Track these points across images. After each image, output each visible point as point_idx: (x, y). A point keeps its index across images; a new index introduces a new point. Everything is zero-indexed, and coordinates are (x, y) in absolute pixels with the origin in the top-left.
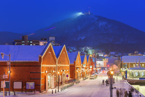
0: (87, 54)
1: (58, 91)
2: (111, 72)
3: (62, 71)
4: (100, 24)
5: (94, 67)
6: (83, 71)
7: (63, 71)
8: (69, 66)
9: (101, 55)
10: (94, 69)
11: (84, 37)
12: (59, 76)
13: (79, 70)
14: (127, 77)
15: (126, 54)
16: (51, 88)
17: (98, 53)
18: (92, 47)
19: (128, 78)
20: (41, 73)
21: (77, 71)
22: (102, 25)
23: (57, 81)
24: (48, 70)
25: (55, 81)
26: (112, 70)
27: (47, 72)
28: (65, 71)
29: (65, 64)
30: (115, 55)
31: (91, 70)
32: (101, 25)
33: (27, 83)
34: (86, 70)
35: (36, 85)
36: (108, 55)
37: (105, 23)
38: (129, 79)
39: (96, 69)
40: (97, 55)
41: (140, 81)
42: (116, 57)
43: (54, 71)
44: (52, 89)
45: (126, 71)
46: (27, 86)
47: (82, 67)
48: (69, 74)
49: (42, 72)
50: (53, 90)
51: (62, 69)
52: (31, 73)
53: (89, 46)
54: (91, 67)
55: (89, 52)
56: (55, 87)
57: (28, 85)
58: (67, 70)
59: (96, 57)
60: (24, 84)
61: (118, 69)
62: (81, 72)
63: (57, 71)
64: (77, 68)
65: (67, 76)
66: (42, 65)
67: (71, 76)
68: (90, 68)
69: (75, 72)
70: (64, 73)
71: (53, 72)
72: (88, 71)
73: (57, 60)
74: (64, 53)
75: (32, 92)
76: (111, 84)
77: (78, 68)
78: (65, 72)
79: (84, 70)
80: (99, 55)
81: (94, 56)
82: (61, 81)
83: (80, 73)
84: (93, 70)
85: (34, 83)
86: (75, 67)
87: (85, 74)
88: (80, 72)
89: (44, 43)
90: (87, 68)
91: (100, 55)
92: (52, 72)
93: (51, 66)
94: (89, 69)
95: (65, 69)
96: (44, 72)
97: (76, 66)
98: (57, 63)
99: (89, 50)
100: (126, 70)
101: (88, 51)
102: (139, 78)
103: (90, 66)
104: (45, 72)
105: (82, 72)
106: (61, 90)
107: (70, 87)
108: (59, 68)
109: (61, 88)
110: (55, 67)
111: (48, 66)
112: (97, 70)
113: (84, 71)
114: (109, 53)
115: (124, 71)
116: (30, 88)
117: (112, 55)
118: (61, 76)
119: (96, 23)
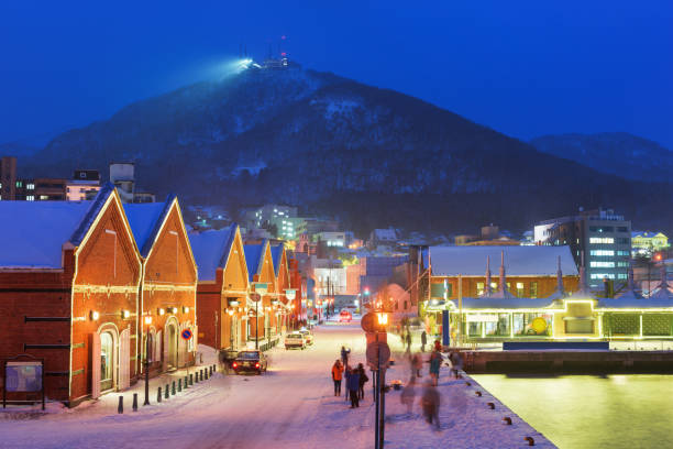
0: (273, 238)
1: (147, 402)
2: (379, 315)
3: (162, 312)
4: (332, 108)
5: (304, 294)
6: (256, 312)
7: (169, 311)
8: (192, 292)
9: (334, 244)
10: (304, 302)
11: (263, 165)
12: (149, 335)
13: (240, 310)
14: (451, 341)
15: (444, 238)
16: (115, 389)
17: (321, 234)
18: (296, 209)
19: (455, 342)
20: (72, 319)
21: (231, 313)
22: (340, 111)
23: (139, 357)
24: (101, 310)
25: (132, 354)
26: (383, 310)
27: (96, 316)
28: (175, 310)
29: (176, 282)
30: (395, 243)
31: (291, 307)
32: (336, 113)
33: (9, 364)
34: (269, 309)
35: (47, 374)
36: (364, 243)
37: (353, 104)
38: (458, 346)
39: (314, 303)
40: (319, 242)
41: (507, 354)
42: (400, 249)
43: (127, 314)
44: (118, 391)
45: (446, 313)
46: (9, 378)
47: (252, 296)
48: (196, 327)
49: (75, 316)
50: (121, 398)
51: (162, 306)
52: (27, 320)
53: (281, 204)
54: (291, 295)
55: (284, 228)
57: (16, 373)
58: (187, 310)
59: (314, 250)
61: (409, 304)
62: (246, 318)
63: (140, 313)
64: (231, 299)
65: (187, 335)
66: (76, 288)
67: (202, 335)
68: (285, 301)
69: (220, 317)
70: (173, 322)
71: (123, 317)
72: (277, 315)
73: (142, 262)
74: (172, 232)
75: (32, 404)
76: (378, 371)
77: (235, 299)
78: (178, 315)
79: (260, 309)
80: (325, 242)
81: (305, 246)
82: (158, 357)
83: (243, 322)
84: (299, 310)
85: (39, 364)
86: (220, 293)
87: (266, 327)
88: (243, 317)
89: (87, 192)
90: (272, 300)
91: (329, 244)
92: (119, 318)
93: (115, 289)
94: (281, 304)
95: (177, 306)
96: (82, 319)
97: (223, 292)
98: (142, 276)
99: (284, 222)
100: (443, 307)
101: (278, 226)
102: (501, 345)
103: (285, 292)
104: (91, 318)
105: (251, 315)
106: (159, 396)
107: (197, 381)
108: (150, 300)
109: (160, 389)
110: (133, 295)
111: (103, 289)
112: (317, 307)
113: (261, 313)
114: (372, 235)
115: (438, 313)
116: (21, 387)
117: (384, 243)
118: (159, 332)
119: (313, 102)
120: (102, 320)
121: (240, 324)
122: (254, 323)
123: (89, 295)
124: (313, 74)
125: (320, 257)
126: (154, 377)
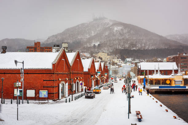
0: (101, 61)
1: (72, 100)
3: (75, 79)
4: (116, 29)
6: (98, 79)
11: (99, 43)
12: (73, 84)
14: (146, 86)
15: (143, 61)
17: (113, 60)
22: (118, 30)
25: (69, 88)
27: (60, 79)
28: (78, 78)
32: (117, 30)
33: (40, 91)
35: (49, 93)
36: (124, 62)
37: (121, 28)
38: (148, 87)
40: (113, 62)
41: (160, 89)
42: (132, 63)
43: (67, 79)
44: (65, 97)
46: (40, 94)
47: (96, 75)
48: (84, 82)
50: (66, 99)
51: (75, 77)
52: (44, 80)
56: (69, 96)
57: (41, 93)
58: (81, 78)
59: (111, 64)
60: (37, 93)
61: (135, 77)
63: (70, 79)
65: (81, 84)
66: (55, 73)
67: (85, 84)
69: (89, 80)
70: (78, 81)
73: (71, 67)
74: (77, 59)
75: (45, 100)
76: (129, 93)
77: (92, 76)
81: (109, 62)
82: (75, 90)
83: (95, 81)
84: (108, 78)
85: (47, 91)
86: (89, 74)
87: (100, 82)
89: (57, 50)
90: (102, 76)
91: (115, 62)
92: (65, 80)
93: (64, 73)
94: (104, 77)
98: (71, 70)
101: (102, 58)
102: (159, 87)
103: (105, 74)
105: (96, 79)
106: (75, 99)
109: (75, 97)
114: (125, 60)
116: (43, 96)
117: (128, 62)
118: (75, 84)
119: (111, 27)
122: (97, 81)
124: (111, 20)
125: (113, 65)
126: (74, 94)
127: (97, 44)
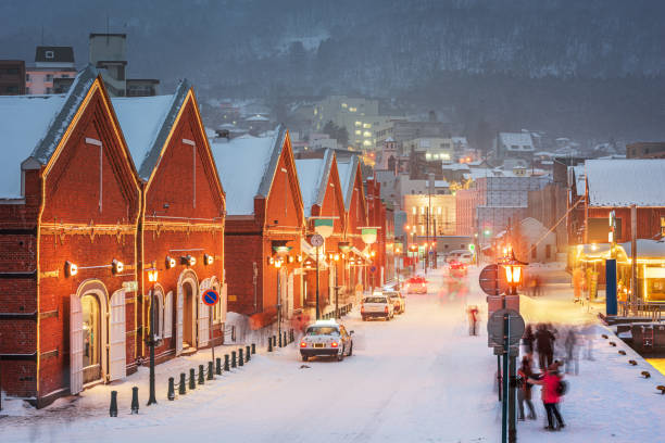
0: (340, 147)
1: (152, 400)
2: (508, 268)
3: (173, 263)
5: (389, 235)
6: (315, 263)
7: (184, 262)
8: (218, 232)
9: (436, 156)
10: (389, 246)
11: (324, 36)
12: (155, 299)
13: (291, 260)
14: (620, 308)
15: (608, 146)
16: (103, 380)
17: (415, 141)
18: (376, 103)
19: (626, 308)
20: (39, 275)
21: (278, 264)
23: (140, 331)
24: (81, 263)
25: (129, 327)
26: (514, 260)
27: (74, 269)
28: (193, 261)
30: (531, 153)
31: (368, 254)
34: (337, 258)
35: (3, 358)
36: (484, 154)
38: (631, 314)
39: (405, 248)
40: (413, 154)
42: (538, 164)
43: (120, 266)
44: (109, 383)
45: (611, 264)
47: (308, 238)
48: (225, 286)
49: (42, 271)
50: (114, 394)
51: (173, 254)
53: (353, 95)
54: (370, 236)
55: (358, 132)
56: (130, 372)
58: (210, 260)
59: (404, 166)
61: (553, 249)
62: (299, 271)
63: (140, 265)
64: (277, 243)
65: (211, 298)
66: (42, 226)
67: (234, 298)
68: (360, 244)
69: (260, 273)
70: (188, 279)
71: (114, 270)
72: (348, 267)
73: (142, 187)
74: (186, 141)
76: (505, 355)
77: (283, 243)
78: (196, 267)
79: (322, 257)
80: (423, 153)
81: (391, 160)
82: (168, 335)
83: (296, 278)
84: (382, 259)
86: (261, 233)
87: (332, 285)
88: (296, 271)
89: (56, 81)
90: (341, 244)
91: (428, 156)
92: (109, 272)
93: (101, 228)
94: (355, 250)
95: (196, 254)
96: (55, 274)
97: (266, 232)
98: (142, 210)
99: (358, 123)
100: (608, 255)
101: (348, 130)
103: (360, 232)
104: (67, 273)
105: (309, 268)
106: (171, 390)
108: (157, 245)
109: (171, 380)
110: (129, 237)
111: (83, 228)
112: (410, 254)
113: (323, 265)
114: (495, 141)
115: (599, 264)
117: (515, 154)
118: (170, 294)
120: (83, 276)
121: (291, 281)
122: (314, 279)
123: (63, 238)
125: (413, 177)
126: (162, 361)
127: (311, 43)
